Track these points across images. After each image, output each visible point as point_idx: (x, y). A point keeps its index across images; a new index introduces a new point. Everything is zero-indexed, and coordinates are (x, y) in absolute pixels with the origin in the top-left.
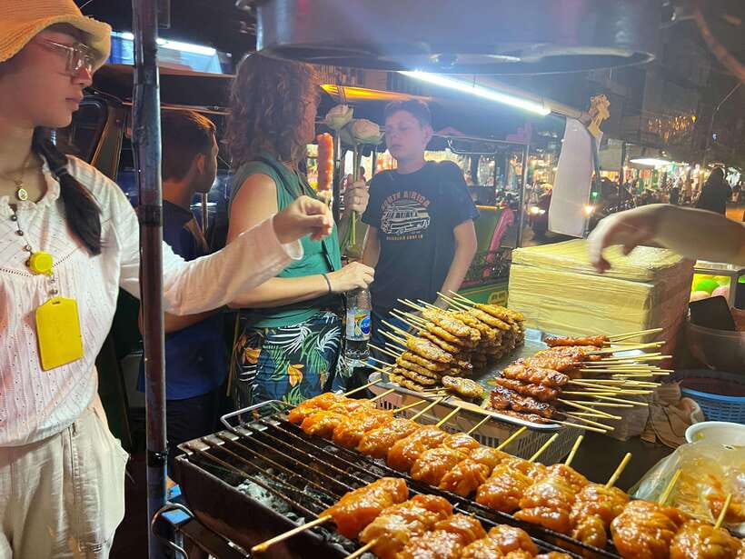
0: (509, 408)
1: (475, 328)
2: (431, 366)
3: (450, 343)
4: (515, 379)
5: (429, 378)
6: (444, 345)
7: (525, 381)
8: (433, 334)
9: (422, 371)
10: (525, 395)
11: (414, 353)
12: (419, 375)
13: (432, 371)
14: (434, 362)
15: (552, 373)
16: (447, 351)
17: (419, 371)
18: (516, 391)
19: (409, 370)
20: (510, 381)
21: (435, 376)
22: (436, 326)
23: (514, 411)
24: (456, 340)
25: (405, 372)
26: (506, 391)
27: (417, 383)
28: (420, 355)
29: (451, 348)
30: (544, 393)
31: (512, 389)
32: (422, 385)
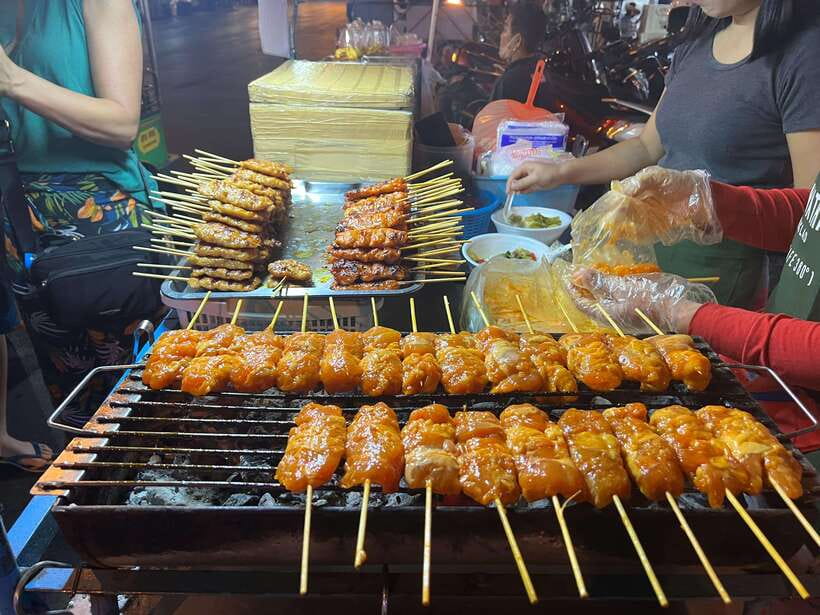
0: (359, 281)
1: (263, 195)
2: (243, 256)
3: (250, 221)
4: (352, 248)
5: (243, 271)
6: (246, 226)
7: (366, 248)
8: (224, 215)
9: (232, 265)
10: (371, 262)
11: (213, 245)
12: (229, 270)
13: (246, 262)
14: (243, 250)
15: (390, 233)
16: (250, 233)
17: (228, 266)
18: (359, 261)
19: (215, 268)
20: (347, 252)
21: (250, 267)
22: (223, 203)
23: (367, 282)
24: (256, 216)
25: (210, 272)
26: (348, 264)
27: (231, 281)
28: (222, 246)
29: (253, 227)
30: (392, 255)
31: (354, 259)
32: (238, 282)
